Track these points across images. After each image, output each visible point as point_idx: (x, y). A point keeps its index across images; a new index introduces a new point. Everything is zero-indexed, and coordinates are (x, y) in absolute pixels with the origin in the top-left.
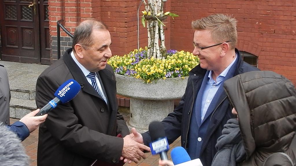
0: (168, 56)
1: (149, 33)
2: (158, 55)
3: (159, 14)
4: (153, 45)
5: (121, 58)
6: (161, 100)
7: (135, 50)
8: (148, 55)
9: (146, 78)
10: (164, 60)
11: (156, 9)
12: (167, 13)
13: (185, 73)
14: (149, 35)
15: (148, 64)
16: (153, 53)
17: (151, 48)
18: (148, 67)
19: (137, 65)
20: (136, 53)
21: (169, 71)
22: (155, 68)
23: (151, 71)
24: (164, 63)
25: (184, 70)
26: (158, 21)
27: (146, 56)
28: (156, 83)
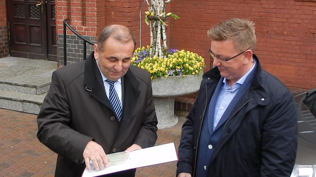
0: (169, 55)
1: (151, 33)
2: (160, 54)
3: (161, 15)
4: (155, 44)
6: (162, 97)
7: (138, 48)
10: (166, 59)
11: (158, 10)
12: (169, 14)
13: (185, 71)
14: (151, 35)
15: (150, 62)
16: (155, 52)
17: (153, 47)
18: (151, 65)
19: (140, 63)
20: (139, 52)
21: (171, 69)
22: (157, 67)
23: (154, 69)
24: (166, 62)
25: (185, 69)
26: (161, 21)
27: (149, 55)
28: (158, 81)
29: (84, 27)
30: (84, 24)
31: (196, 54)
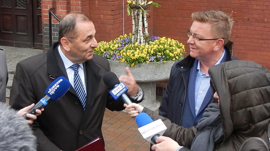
0: (150, 42)
1: (133, 21)
2: (142, 41)
3: (142, 4)
4: (137, 31)
5: (108, 44)
6: (144, 82)
7: (120, 36)
8: (132, 41)
9: (131, 62)
10: (147, 46)
12: (150, 3)
13: (166, 58)
14: (133, 23)
15: (132, 49)
16: (137, 39)
17: (135, 34)
18: (133, 52)
19: (122, 50)
20: (122, 39)
21: (152, 55)
22: (139, 53)
23: (135, 56)
24: (147, 49)
25: (165, 55)
26: (142, 10)
28: (140, 67)
30: (68, 12)
31: (176, 41)
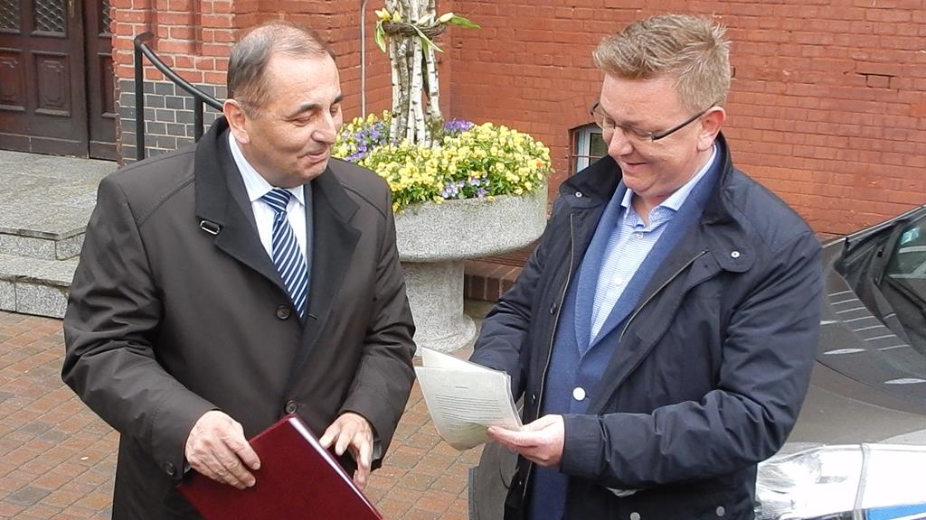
0: (447, 139)
1: (395, 73)
2: (421, 135)
3: (423, 21)
4: (405, 106)
6: (428, 261)
7: (355, 119)
8: (391, 135)
10: (437, 149)
11: (415, 6)
13: (495, 186)
14: (395, 79)
15: (392, 160)
16: (407, 128)
17: (400, 114)
18: (393, 169)
20: (359, 129)
21: (452, 179)
22: (412, 172)
23: (402, 181)
24: (438, 158)
25: (493, 178)
26: (421, 38)
27: (388, 138)
28: (415, 214)
29: (197, 59)
30: (195, 48)
31: (525, 135)
